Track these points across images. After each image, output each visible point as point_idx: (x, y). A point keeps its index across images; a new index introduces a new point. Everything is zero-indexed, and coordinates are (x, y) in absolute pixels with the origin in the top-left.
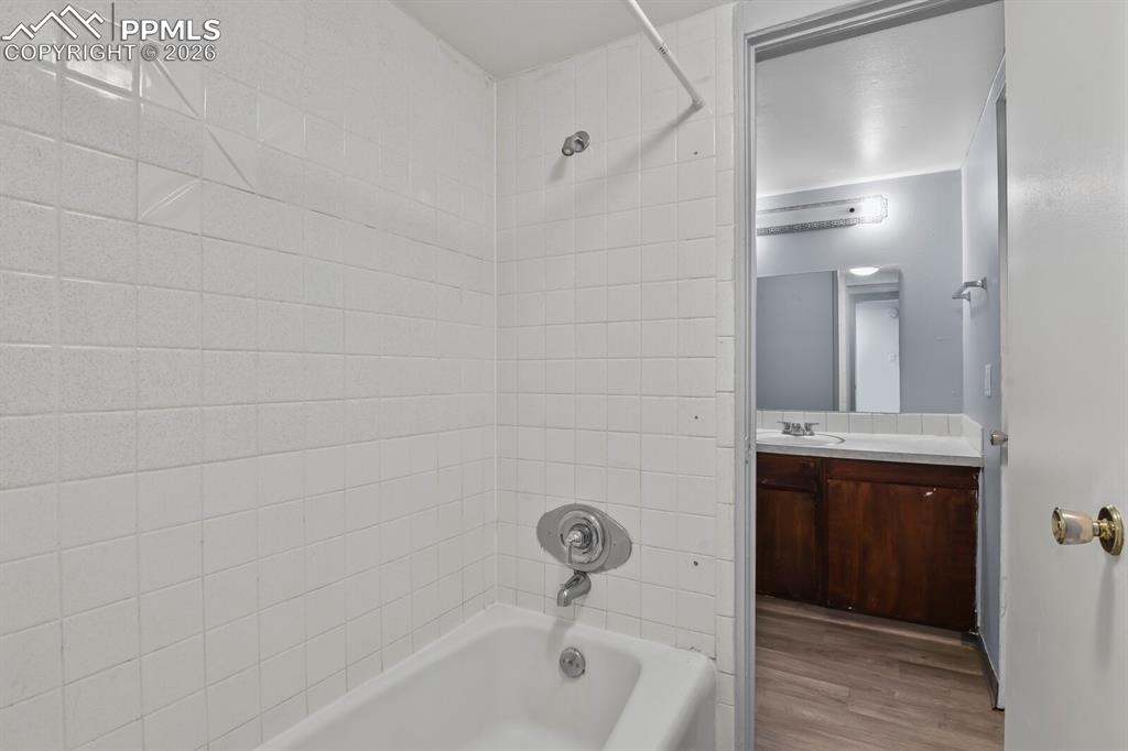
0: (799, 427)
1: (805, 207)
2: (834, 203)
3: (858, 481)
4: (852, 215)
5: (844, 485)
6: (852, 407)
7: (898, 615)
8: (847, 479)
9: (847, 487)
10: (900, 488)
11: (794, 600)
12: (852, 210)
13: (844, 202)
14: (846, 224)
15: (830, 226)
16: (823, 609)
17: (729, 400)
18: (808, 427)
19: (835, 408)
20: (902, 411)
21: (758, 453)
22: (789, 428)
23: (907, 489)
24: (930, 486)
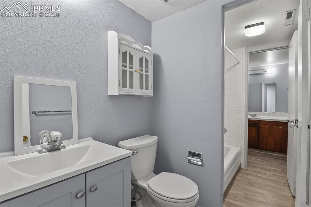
0: (253, 115)
1: (255, 70)
2: (262, 70)
3: (266, 125)
4: (265, 72)
5: (263, 126)
6: (266, 111)
7: (274, 151)
8: (263, 124)
9: (264, 126)
10: (275, 126)
11: (252, 148)
12: (265, 71)
13: (263, 69)
14: (264, 74)
15: (260, 74)
16: (258, 150)
17: (244, 108)
18: (255, 115)
19: (261, 111)
20: (276, 112)
21: (249, 120)
22: (251, 115)
23: (276, 126)
24: (281, 126)
